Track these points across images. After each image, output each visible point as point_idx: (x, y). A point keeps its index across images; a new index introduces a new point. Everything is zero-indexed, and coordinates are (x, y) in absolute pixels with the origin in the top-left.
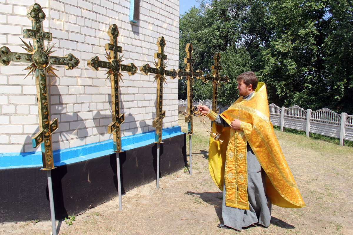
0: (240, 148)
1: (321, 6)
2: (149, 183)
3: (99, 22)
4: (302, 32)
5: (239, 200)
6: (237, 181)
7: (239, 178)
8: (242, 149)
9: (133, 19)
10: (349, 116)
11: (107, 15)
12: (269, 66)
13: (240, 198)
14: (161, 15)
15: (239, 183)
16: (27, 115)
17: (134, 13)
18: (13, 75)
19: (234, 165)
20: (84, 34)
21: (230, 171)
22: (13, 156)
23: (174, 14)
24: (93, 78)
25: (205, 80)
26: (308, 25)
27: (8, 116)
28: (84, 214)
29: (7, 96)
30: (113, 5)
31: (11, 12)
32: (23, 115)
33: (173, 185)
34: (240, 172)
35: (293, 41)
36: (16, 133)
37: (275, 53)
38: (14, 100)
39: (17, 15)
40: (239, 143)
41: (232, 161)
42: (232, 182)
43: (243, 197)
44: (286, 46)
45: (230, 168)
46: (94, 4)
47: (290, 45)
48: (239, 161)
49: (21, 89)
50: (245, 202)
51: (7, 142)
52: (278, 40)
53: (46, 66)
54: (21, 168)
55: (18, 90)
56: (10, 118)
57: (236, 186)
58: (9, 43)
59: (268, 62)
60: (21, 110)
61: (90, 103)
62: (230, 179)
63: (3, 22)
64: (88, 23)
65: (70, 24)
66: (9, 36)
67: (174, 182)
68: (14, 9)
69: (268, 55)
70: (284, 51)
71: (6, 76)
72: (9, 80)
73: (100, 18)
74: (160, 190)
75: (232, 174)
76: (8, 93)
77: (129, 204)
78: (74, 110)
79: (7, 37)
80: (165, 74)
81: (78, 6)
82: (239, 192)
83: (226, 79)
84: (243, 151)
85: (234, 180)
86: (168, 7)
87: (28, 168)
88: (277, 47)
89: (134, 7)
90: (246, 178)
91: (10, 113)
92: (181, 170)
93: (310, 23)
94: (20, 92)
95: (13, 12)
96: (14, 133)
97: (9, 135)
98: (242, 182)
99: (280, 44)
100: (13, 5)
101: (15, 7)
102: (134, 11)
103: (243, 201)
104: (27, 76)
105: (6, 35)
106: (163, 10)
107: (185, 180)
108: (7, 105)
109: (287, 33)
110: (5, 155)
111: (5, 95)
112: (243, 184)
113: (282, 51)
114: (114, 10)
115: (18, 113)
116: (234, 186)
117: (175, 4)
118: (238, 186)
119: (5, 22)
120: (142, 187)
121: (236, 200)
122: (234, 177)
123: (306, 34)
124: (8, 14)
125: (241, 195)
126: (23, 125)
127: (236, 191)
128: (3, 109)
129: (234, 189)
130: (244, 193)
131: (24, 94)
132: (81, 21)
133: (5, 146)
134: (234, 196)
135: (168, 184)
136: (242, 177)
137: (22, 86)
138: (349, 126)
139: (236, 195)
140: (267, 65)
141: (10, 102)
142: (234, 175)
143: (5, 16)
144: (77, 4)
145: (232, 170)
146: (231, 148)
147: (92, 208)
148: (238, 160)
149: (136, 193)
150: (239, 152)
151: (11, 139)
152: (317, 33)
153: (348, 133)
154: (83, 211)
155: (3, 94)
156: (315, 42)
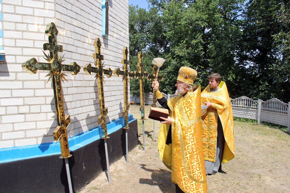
0: (213, 122)
1: (205, 24)
2: (119, 159)
3: (85, 36)
4: (194, 42)
5: (209, 155)
6: (209, 143)
7: (210, 141)
8: (214, 123)
9: (105, 34)
10: (232, 99)
11: (89, 31)
12: (171, 66)
13: (210, 154)
14: (119, 30)
15: (210, 145)
16: (39, 113)
17: (106, 29)
18: (27, 80)
19: (207, 133)
20: (75, 46)
21: (204, 137)
22: (30, 148)
23: (126, 30)
24: (82, 81)
25: (149, 79)
26: (198, 37)
27: (24, 115)
28: (84, 189)
29: (22, 99)
30: (93, 23)
31: (25, 30)
32: (35, 113)
33: (137, 159)
34: (211, 137)
35: (187, 48)
36: (31, 128)
37: (174, 56)
38: (28, 101)
39: (30, 32)
40: (212, 119)
41: (206, 130)
42: (205, 144)
43: (212, 153)
44: (182, 51)
45: (205, 134)
46: (82, 22)
47: (185, 51)
48: (211, 131)
49: (33, 92)
50: (213, 156)
51: (24, 137)
52: (177, 47)
53: (60, 73)
54: (37, 157)
55: (31, 93)
56: (25, 117)
57: (208, 146)
58: (24, 54)
59: (170, 63)
60: (34, 109)
61: (81, 100)
62: (204, 141)
63: (20, 38)
64: (78, 37)
65: (68, 38)
66: (24, 49)
67: (136, 157)
68: (28, 27)
69: (170, 58)
70: (182, 55)
71: (21, 82)
72: (24, 85)
73: (85, 33)
74: (130, 164)
75: (205, 139)
76: (23, 96)
77: (113, 177)
78: (71, 107)
79: (22, 49)
80: (128, 76)
81: (72, 24)
82: (210, 150)
83: (161, 77)
84: (215, 124)
85: (207, 143)
86: (123, 24)
87: (43, 157)
88: (176, 52)
89: (105, 25)
90: (216, 141)
91: (26, 112)
92: (136, 147)
93: (199, 36)
94: (33, 95)
95: (27, 29)
96: (29, 129)
97: (25, 131)
98: (213, 144)
99: (178, 50)
100: (28, 24)
101: (29, 25)
102: (106, 27)
103: (212, 156)
104: (48, 81)
105: (21, 48)
106: (120, 27)
107: (143, 155)
108: (23, 105)
109: (183, 42)
110: (23, 148)
111: (21, 97)
112: (214, 145)
113: (180, 55)
114: (93, 27)
115: (31, 112)
116: (206, 146)
117: (126, 22)
118: (209, 146)
119: (21, 37)
120: (116, 163)
121: (207, 155)
122: (206, 140)
123: (196, 44)
124: (23, 31)
125: (211, 152)
126: (36, 121)
127: (208, 149)
128: (19, 109)
129: (206, 148)
130: (213, 151)
131: (36, 96)
132: (74, 36)
133: (22, 140)
134: (206, 153)
135: (133, 159)
136: (213, 140)
137: (34, 89)
138: (234, 107)
139: (207, 152)
140: (169, 65)
141: (25, 103)
142: (207, 139)
143: (21, 32)
144: (72, 22)
145: (206, 136)
146: (206, 123)
147: (88, 184)
148: (210, 129)
149: (114, 168)
150: (212, 125)
151: (26, 134)
152: (203, 42)
153: (234, 112)
154: (83, 187)
155: (19, 97)
156: (203, 49)
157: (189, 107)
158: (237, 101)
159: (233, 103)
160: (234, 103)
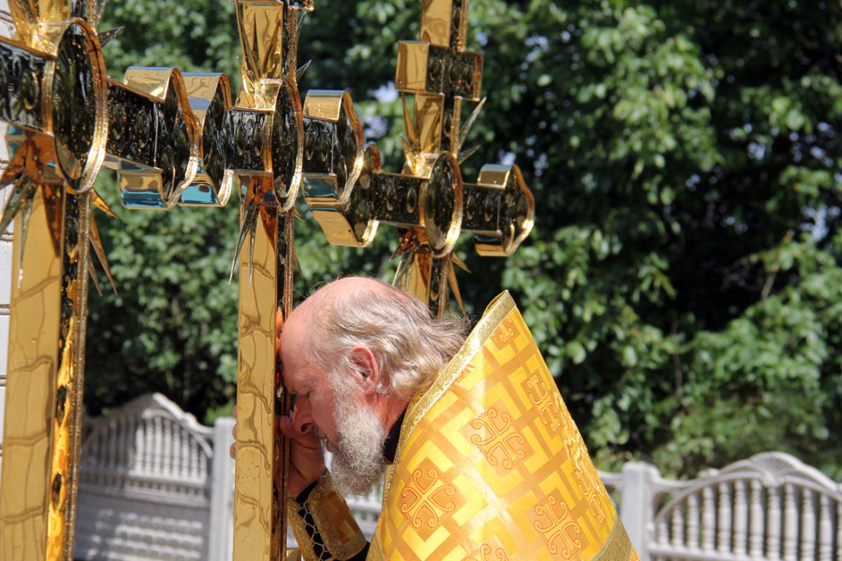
157: (439, 512)
158: (709, 505)
159: (678, 529)
160: (686, 527)
